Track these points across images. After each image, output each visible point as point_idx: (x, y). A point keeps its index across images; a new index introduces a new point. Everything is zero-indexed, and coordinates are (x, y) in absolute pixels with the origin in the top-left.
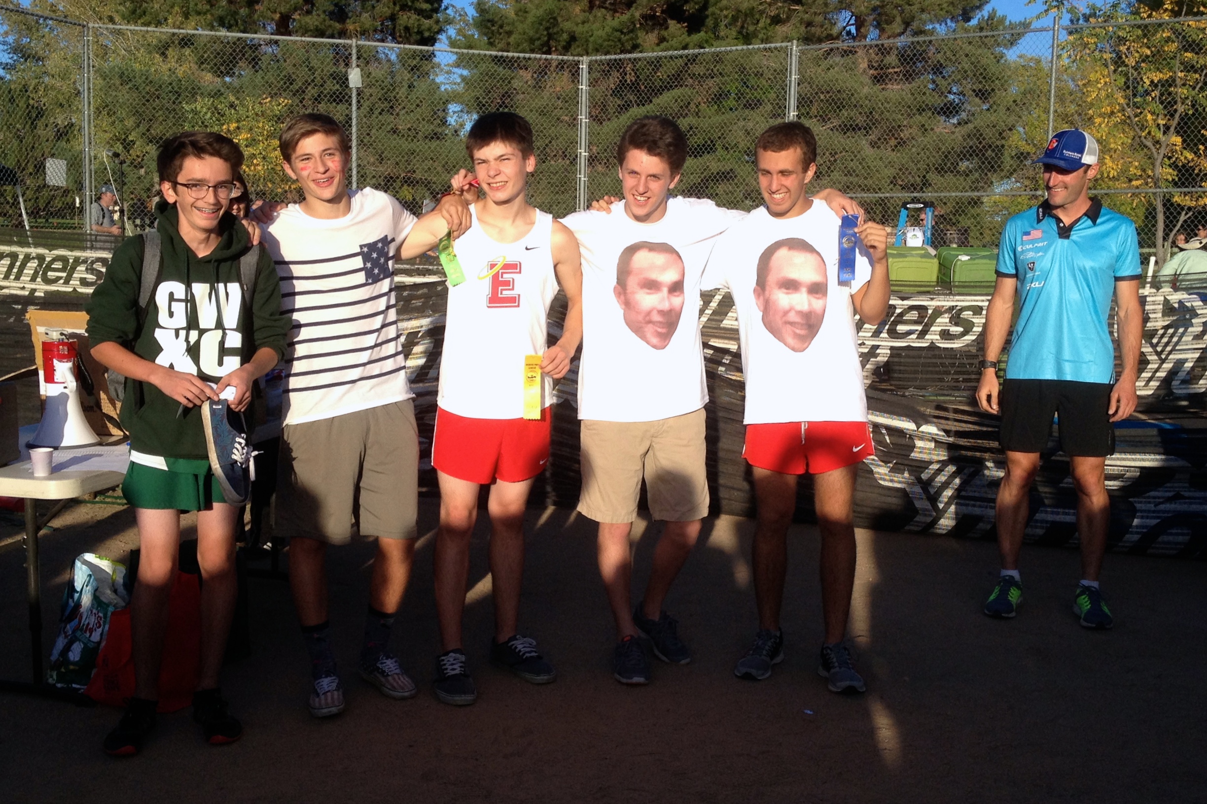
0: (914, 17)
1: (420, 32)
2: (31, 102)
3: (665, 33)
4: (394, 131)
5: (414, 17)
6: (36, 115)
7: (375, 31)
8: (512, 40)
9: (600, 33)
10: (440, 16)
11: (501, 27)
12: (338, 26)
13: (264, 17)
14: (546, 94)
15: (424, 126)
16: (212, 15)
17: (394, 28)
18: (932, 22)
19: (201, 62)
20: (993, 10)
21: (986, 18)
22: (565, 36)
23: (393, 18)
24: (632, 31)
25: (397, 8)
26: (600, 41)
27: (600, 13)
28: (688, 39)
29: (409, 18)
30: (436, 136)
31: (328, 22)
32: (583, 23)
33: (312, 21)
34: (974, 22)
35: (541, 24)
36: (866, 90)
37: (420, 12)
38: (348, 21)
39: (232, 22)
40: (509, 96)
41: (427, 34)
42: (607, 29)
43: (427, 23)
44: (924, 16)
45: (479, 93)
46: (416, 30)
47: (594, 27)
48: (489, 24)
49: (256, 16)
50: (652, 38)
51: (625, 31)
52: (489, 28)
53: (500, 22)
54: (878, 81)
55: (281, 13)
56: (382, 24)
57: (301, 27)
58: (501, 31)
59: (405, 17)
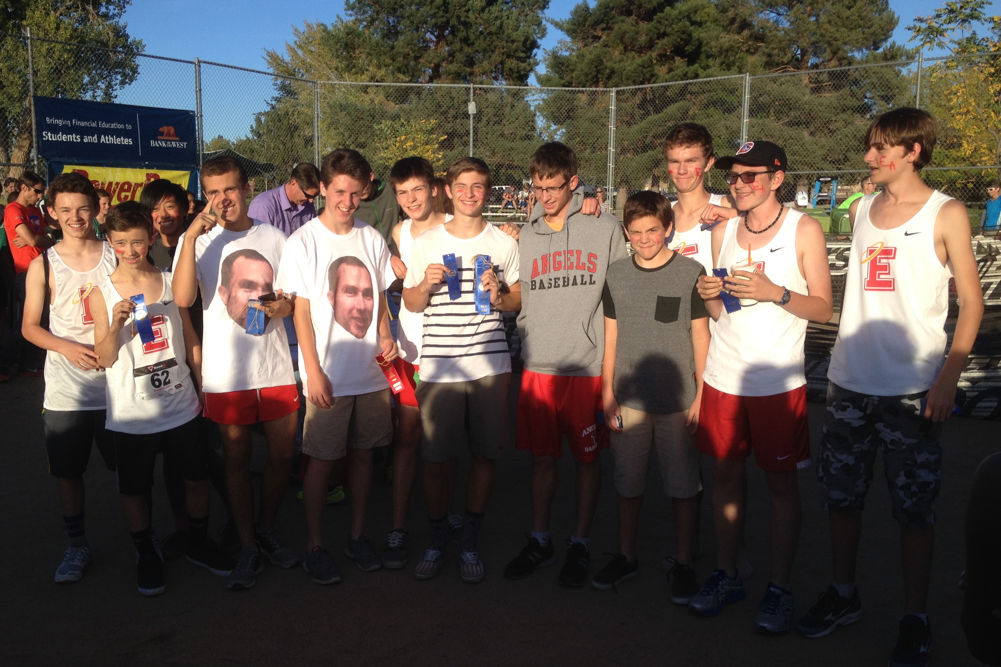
0: (839, 49)
1: (518, 72)
2: (290, 122)
3: (673, 67)
4: (502, 135)
5: (515, 62)
6: (293, 129)
7: (492, 72)
8: (574, 75)
9: (629, 68)
10: (531, 60)
11: (568, 66)
12: (468, 70)
13: (424, 66)
14: (595, 109)
15: (520, 132)
16: (393, 66)
17: (503, 70)
18: (852, 51)
19: (387, 96)
20: (894, 42)
21: (889, 47)
22: (608, 71)
23: (502, 63)
24: (650, 66)
25: (505, 57)
26: (630, 74)
27: (631, 54)
28: (687, 69)
29: (512, 63)
30: (528, 138)
31: (463, 68)
32: (620, 62)
33: (453, 67)
34: (881, 50)
35: (592, 64)
36: (806, 98)
37: (519, 59)
38: (475, 67)
39: (406, 70)
40: (573, 111)
41: (522, 73)
42: (635, 66)
43: (523, 65)
44: (847, 48)
45: (554, 109)
46: (516, 70)
47: (626, 64)
48: (560, 66)
49: (419, 67)
50: (665, 69)
51: (646, 66)
52: (560, 68)
53: (567, 64)
54: (814, 92)
55: (435, 64)
56: (495, 68)
57: (446, 72)
58: (567, 69)
59: (509, 62)
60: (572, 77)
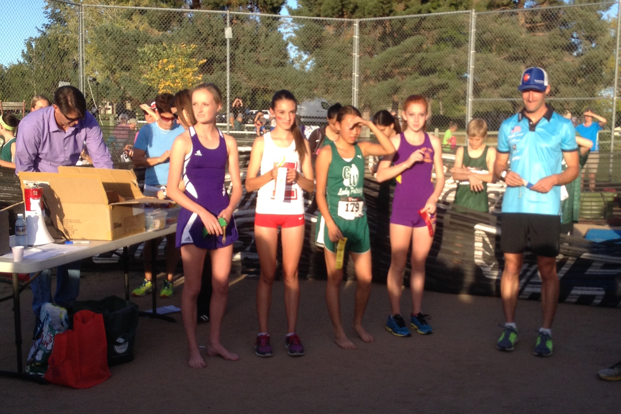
3: (408, 4)
4: (258, 62)
6: (63, 54)
7: (247, 3)
9: (371, 4)
11: (316, 1)
14: (341, 39)
15: (274, 59)
19: (151, 23)
22: (352, 6)
24: (389, 2)
26: (371, 8)
28: (421, 7)
30: (281, 64)
40: (322, 41)
41: (275, 5)
45: (304, 39)
46: (269, 3)
50: (401, 6)
51: (385, 2)
54: (531, 30)
60: (320, 11)
